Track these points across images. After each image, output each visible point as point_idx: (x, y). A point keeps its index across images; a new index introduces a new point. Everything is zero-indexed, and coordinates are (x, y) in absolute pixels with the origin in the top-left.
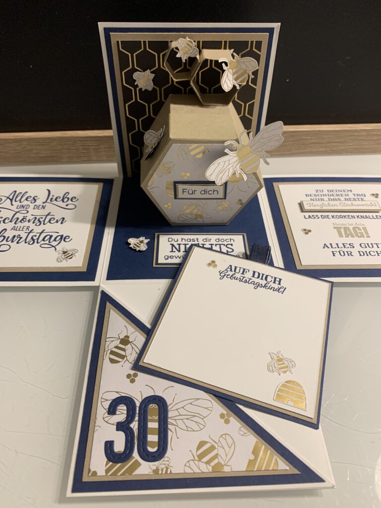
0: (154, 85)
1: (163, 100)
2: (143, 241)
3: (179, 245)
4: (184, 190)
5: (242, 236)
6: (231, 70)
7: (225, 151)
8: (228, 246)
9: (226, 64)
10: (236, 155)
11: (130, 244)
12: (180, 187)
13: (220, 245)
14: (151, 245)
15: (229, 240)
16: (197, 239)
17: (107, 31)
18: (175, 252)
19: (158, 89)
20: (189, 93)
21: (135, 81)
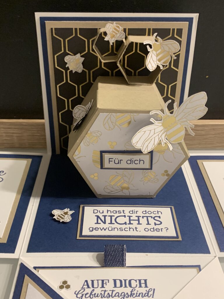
0: (84, 67)
1: (92, 82)
2: (67, 212)
3: (105, 216)
4: (110, 160)
5: (169, 209)
6: (154, 52)
7: (151, 120)
8: (156, 218)
9: (151, 46)
10: (161, 124)
11: (54, 216)
12: (107, 156)
13: (147, 217)
14: (75, 217)
15: (157, 213)
16: (123, 211)
17: (43, 20)
18: (100, 223)
19: (87, 71)
20: (116, 75)
21: (66, 63)
